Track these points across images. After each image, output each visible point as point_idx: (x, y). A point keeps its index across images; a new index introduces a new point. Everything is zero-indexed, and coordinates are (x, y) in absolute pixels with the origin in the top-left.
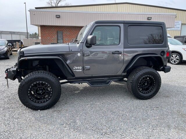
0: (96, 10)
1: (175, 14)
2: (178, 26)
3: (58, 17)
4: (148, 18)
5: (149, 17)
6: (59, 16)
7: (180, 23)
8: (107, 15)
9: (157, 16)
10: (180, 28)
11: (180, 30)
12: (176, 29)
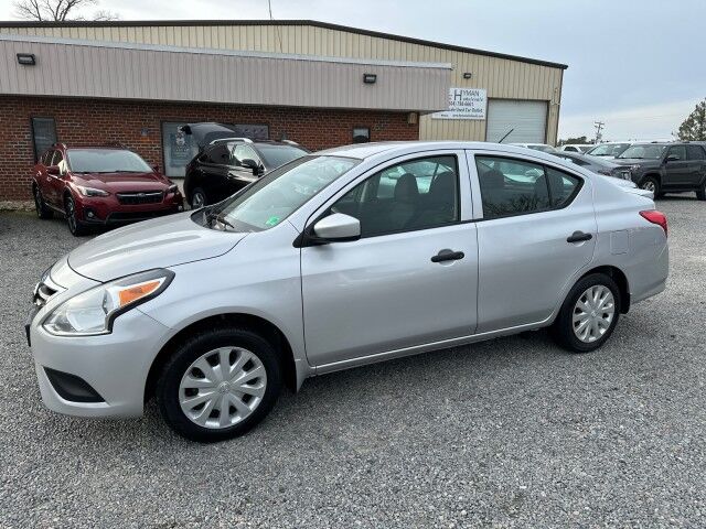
1: (449, 65)
2: (477, 105)
3: (28, 61)
4: (366, 76)
5: (369, 73)
6: (29, 59)
7: (483, 94)
8: (225, 59)
9: (393, 70)
10: (484, 113)
11: (484, 118)
12: (471, 113)
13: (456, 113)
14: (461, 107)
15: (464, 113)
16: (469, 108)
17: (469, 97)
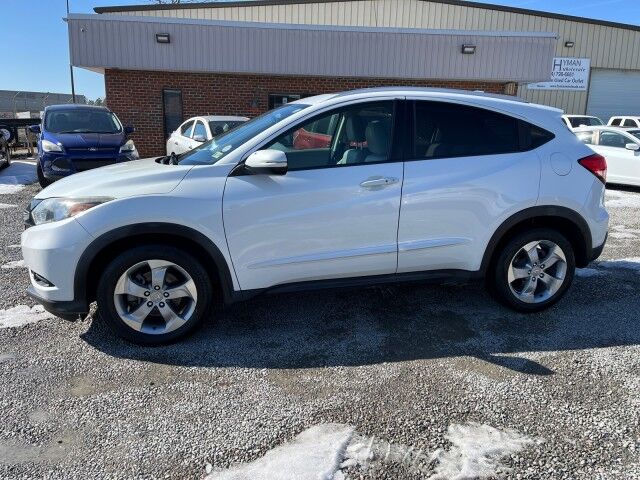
2: (578, 75)
4: (464, 47)
5: (467, 43)
6: (166, 38)
7: (586, 64)
9: (493, 41)
10: (585, 84)
11: (585, 89)
12: (571, 84)
13: (553, 83)
14: (560, 78)
15: (564, 84)
16: (570, 78)
17: (569, 67)
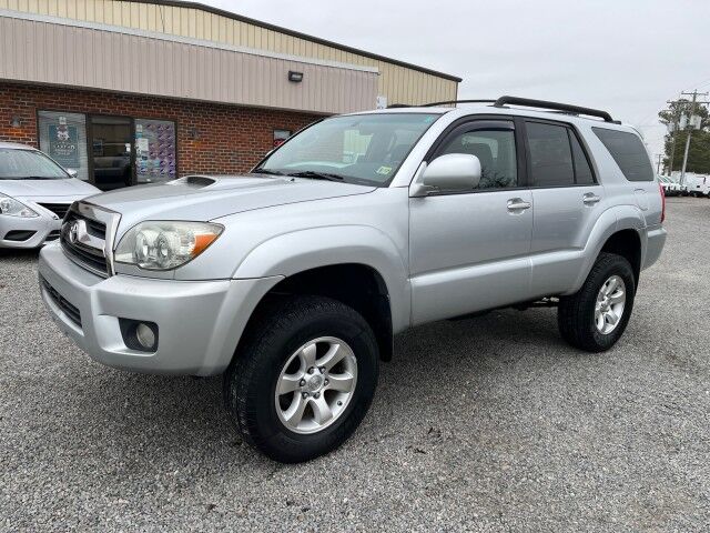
0: (100, 14)
1: (376, 69)
4: (291, 73)
5: (294, 70)
7: (384, 101)
9: (319, 70)
